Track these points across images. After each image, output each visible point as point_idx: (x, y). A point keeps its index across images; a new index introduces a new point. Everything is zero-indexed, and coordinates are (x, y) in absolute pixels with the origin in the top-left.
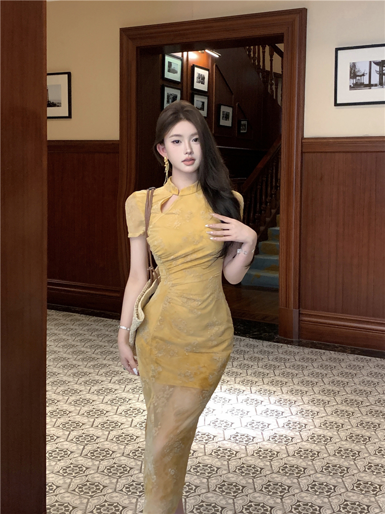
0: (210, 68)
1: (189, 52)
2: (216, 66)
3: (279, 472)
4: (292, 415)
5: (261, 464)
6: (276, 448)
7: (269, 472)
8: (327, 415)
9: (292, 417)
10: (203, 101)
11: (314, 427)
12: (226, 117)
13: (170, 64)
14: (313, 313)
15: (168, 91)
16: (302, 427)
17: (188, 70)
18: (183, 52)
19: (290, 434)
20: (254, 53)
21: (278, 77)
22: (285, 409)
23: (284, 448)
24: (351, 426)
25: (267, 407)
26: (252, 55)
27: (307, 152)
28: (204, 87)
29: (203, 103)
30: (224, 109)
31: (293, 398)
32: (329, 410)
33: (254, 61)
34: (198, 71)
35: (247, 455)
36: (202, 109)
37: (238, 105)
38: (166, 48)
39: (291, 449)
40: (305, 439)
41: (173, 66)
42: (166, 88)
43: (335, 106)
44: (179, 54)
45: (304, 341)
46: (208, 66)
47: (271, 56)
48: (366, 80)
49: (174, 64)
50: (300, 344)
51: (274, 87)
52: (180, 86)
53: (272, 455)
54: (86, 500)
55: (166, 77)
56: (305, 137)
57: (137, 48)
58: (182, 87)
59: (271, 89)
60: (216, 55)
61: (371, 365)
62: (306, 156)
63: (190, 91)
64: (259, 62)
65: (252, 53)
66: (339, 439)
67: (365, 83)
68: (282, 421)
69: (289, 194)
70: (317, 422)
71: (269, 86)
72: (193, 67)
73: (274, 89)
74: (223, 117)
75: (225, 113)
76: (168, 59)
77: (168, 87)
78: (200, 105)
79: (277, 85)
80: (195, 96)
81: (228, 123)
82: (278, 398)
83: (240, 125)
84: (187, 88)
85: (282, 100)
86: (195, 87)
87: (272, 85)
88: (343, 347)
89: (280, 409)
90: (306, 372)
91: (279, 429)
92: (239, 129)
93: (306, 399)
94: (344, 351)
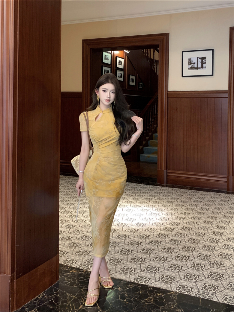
0: (124, 58)
1: (115, 51)
2: (127, 57)
3: (156, 236)
4: (163, 214)
5: (149, 234)
6: (155, 227)
7: (152, 237)
8: (178, 214)
9: (163, 215)
10: (121, 73)
11: (172, 219)
12: (133, 81)
13: (105, 55)
14: (173, 171)
15: (105, 68)
16: (167, 219)
17: (114, 59)
18: (111, 51)
19: (162, 222)
20: (146, 51)
21: (157, 61)
22: (160, 213)
23: (159, 227)
24: (189, 218)
25: (151, 212)
26: (145, 52)
27: (170, 98)
28: (122, 67)
29: (121, 74)
30: (131, 77)
31: (163, 208)
32: (179, 212)
33: (146, 54)
34: (119, 59)
35: (143, 231)
36: (121, 77)
37: (138, 75)
38: (104, 49)
39: (162, 228)
40: (168, 224)
41: (107, 57)
42: (103, 67)
43: (182, 77)
44: (110, 52)
45: (169, 185)
46: (124, 56)
47: (154, 52)
48: (195, 66)
49: (107, 56)
50: (167, 186)
51: (155, 67)
52: (110, 66)
53: (154, 230)
54: (73, 250)
55: (103, 62)
56: (169, 91)
57: (91, 49)
58: (111, 66)
59: (154, 67)
60: (127, 52)
61: (199, 194)
62: (169, 99)
63: (115, 68)
64: (148, 55)
65: (144, 51)
66: (184, 223)
67: (195, 67)
68: (158, 217)
69: (162, 117)
70: (174, 217)
71: (153, 66)
72: (116, 57)
73: (155, 68)
74: (131, 81)
75: (132, 79)
76: (105, 53)
77: (104, 66)
78: (120, 75)
79: (157, 66)
80: (117, 71)
81: (133, 84)
82: (157, 208)
83: (139, 85)
84: (114, 67)
85: (159, 73)
86: (117, 67)
87: (154, 65)
88: (187, 187)
89: (158, 213)
90: (169, 198)
91: (157, 220)
92: (139, 87)
93: (169, 208)
94: (187, 188)
